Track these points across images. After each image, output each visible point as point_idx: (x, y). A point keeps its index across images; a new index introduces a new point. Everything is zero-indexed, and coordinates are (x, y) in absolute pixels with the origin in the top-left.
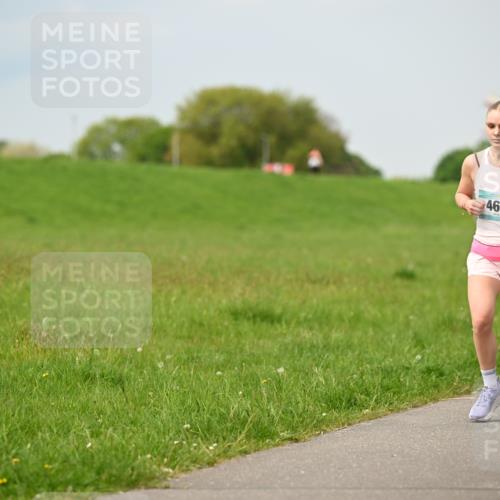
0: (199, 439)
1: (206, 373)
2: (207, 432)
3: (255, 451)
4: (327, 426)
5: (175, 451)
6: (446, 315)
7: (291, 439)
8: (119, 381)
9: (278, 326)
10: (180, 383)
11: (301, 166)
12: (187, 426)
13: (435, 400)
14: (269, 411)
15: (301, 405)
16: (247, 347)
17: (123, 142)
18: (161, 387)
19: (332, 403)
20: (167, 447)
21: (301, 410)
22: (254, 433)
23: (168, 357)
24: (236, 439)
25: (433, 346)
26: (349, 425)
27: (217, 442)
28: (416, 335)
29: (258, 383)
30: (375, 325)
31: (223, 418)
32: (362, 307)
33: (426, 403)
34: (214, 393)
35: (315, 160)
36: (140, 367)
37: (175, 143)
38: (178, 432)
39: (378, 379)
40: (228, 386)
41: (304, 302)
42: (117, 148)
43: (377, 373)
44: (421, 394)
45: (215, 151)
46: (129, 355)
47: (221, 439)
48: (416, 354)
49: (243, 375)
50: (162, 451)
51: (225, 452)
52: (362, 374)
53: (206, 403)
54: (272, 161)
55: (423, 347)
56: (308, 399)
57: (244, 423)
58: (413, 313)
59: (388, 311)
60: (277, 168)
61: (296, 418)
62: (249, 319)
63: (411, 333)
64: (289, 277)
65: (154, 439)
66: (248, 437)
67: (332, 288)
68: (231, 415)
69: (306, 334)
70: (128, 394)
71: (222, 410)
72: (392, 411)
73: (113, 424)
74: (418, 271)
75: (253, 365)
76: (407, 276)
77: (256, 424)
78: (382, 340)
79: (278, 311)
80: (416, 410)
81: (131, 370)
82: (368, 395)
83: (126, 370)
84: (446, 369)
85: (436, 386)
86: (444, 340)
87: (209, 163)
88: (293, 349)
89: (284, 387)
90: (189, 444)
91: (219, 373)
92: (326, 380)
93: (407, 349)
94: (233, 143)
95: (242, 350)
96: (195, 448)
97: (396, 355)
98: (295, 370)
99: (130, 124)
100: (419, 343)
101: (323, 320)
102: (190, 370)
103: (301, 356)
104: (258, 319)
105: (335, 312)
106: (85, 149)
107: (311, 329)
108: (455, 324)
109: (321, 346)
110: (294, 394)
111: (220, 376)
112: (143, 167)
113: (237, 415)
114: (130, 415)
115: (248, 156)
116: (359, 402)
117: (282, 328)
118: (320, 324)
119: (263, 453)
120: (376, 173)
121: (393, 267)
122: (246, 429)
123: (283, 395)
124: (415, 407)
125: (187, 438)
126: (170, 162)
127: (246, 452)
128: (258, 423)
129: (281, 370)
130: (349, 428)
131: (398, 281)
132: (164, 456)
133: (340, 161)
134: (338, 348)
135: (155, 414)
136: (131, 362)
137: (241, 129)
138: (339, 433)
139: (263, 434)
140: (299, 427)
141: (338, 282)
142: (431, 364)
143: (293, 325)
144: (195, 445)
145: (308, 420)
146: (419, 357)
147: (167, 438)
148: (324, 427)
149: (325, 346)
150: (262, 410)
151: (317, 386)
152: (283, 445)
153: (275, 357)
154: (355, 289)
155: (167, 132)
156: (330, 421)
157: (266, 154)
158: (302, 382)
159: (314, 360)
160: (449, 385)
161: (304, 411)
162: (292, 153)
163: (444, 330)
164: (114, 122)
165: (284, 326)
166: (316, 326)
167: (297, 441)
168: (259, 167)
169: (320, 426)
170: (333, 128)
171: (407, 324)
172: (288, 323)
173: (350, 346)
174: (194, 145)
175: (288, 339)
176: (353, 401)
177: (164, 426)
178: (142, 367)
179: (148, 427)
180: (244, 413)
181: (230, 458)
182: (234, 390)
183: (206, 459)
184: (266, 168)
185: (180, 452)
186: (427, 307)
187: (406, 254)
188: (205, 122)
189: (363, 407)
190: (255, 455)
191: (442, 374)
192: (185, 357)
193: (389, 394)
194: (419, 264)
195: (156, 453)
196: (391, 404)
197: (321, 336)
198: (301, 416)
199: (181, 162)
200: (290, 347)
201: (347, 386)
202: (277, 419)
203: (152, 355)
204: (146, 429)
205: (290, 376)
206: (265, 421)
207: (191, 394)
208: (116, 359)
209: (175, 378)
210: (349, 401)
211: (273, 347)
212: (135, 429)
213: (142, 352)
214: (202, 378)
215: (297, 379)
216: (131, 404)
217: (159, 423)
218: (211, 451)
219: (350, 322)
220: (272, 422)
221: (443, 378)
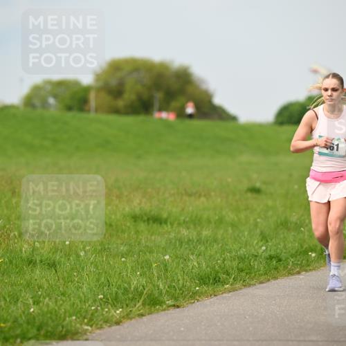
0: (110, 306)
1: (114, 259)
2: (115, 301)
3: (149, 314)
4: (200, 296)
5: (92, 314)
6: (283, 219)
7: (174, 306)
8: (53, 265)
9: (165, 226)
10: (96, 266)
11: (181, 114)
12: (101, 296)
13: (276, 278)
14: (158, 286)
15: (181, 282)
16: (143, 241)
17: (55, 96)
18: (83, 269)
19: (202, 280)
20: (87, 311)
21: (181, 286)
22: (148, 301)
23: (88, 248)
24: (135, 306)
25: (274, 240)
26: (215, 296)
27: (122, 308)
28: (262, 233)
29: (150, 267)
30: (233, 225)
31: (126, 291)
32: (224, 213)
33: (269, 280)
34: (120, 273)
35: (190, 110)
36: (68, 256)
37: (92, 97)
38: (95, 301)
39: (235, 264)
40: (130, 268)
41: (183, 209)
42: (51, 101)
43: (234, 260)
44: (266, 274)
45: (120, 103)
46: (60, 247)
47: (125, 306)
48: (262, 246)
49: (140, 261)
50: (84, 314)
51: (127, 315)
52: (224, 260)
53: (114, 280)
54: (160, 110)
55: (267, 241)
56: (186, 277)
57: (141, 294)
58: (260, 217)
59: (242, 216)
60: (164, 115)
61: (178, 291)
62: (144, 221)
63: (258, 231)
64: (172, 192)
65: (78, 306)
66: (144, 304)
67: (203, 199)
68: (132, 289)
69: (185, 232)
70: (59, 274)
71: (126, 285)
72: (245, 286)
73: (48, 295)
74: (263, 187)
75: (148, 254)
76: (255, 191)
77: (149, 295)
78: (238, 236)
79: (165, 216)
80: (262, 285)
81: (61, 257)
82: (228, 275)
83: (58, 258)
84: (283, 256)
85: (276, 269)
86: (282, 236)
87: (117, 111)
88: (175, 242)
89: (169, 269)
90: (103, 309)
91: (123, 259)
92: (199, 264)
93: (255, 242)
94: (133, 97)
95: (139, 244)
96: (107, 312)
97: (248, 247)
98: (177, 257)
99: (60, 84)
100: (264, 238)
101: (196, 222)
102: (103, 257)
103: (181, 247)
104: (151, 222)
105: (205, 216)
106: (29, 102)
107: (188, 228)
108: (289, 225)
109: (195, 241)
110: (176, 274)
111: (124, 262)
112: (70, 114)
113: (136, 289)
114: (61, 289)
115: (144, 107)
116: (221, 280)
117: (167, 228)
118: (195, 225)
119: (154, 316)
120: (234, 118)
121: (245, 185)
122: (142, 299)
123: (169, 275)
124: (261, 283)
125: (101, 305)
126: (89, 111)
127: (142, 315)
128: (151, 294)
129: (167, 257)
130: (215, 298)
131: (249, 195)
132: (85, 318)
133: (208, 110)
134: (207, 242)
135: (78, 288)
136: (61, 252)
137: (139, 87)
138: (207, 301)
139: (154, 303)
140: (180, 297)
141: (207, 196)
142: (273, 253)
143: (175, 225)
144: (106, 310)
145: (186, 293)
146: (264, 248)
147: (87, 305)
148: (197, 297)
149: (198, 241)
150: (154, 285)
151: (192, 269)
152: (168, 310)
153: (163, 248)
154: (219, 200)
155: (87, 89)
156: (202, 293)
157: (156, 105)
159: (190, 250)
160: (285, 268)
161: (183, 286)
162: (174, 104)
163: (282, 229)
164: (49, 82)
165: (169, 227)
166: (192, 226)
167: (178, 307)
168: (152, 115)
169: (194, 296)
170: (204, 87)
171: (256, 225)
172: (172, 224)
173: (215, 241)
174: (106, 99)
175: (173, 235)
176: (218, 279)
177: (85, 297)
179: (74, 297)
180: (141, 287)
181: (131, 319)
182: (134, 271)
183: (114, 320)
184: (157, 115)
185: (96, 315)
186: (270, 213)
187: (255, 176)
188: (113, 82)
189: (224, 283)
190: (148, 317)
191: (280, 260)
192: (100, 248)
193: (243, 274)
194: (265, 183)
195: (79, 315)
196: (244, 281)
197: (195, 233)
198: (181, 289)
199: (97, 110)
200: (173, 241)
201: (213, 268)
202: (164, 291)
203: (77, 247)
204: (72, 299)
205: (173, 261)
206: (156, 293)
207: (103, 274)
208: (51, 250)
209: (92, 263)
210: (215, 279)
211: (162, 241)
212: (64, 298)
213: (69, 244)
214: (111, 263)
215: (178, 263)
216: (61, 281)
217: (81, 295)
218: (118, 314)
219: (215, 223)
220: (161, 294)
221: (281, 263)
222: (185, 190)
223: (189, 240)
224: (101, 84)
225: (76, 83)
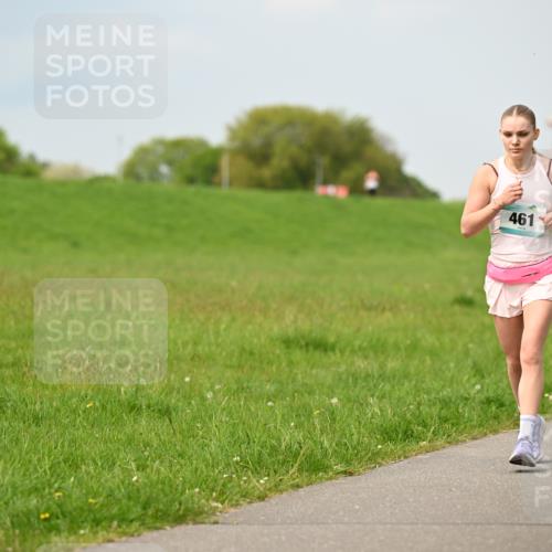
0: (250, 473)
1: (256, 403)
2: (258, 466)
3: (308, 485)
4: (383, 459)
5: (224, 485)
7: (345, 472)
8: (166, 412)
9: (330, 353)
10: (230, 414)
11: (356, 189)
12: (237, 459)
13: (495, 432)
14: (322, 444)
15: (355, 437)
16: (300, 376)
17: (170, 163)
18: (210, 418)
19: (388, 435)
20: (216, 480)
21: (355, 443)
22: (307, 466)
23: (217, 387)
24: (288, 472)
25: (492, 376)
26: (406, 457)
27: (268, 475)
28: (475, 364)
29: (310, 415)
30: (433, 353)
31: (274, 450)
32: (419, 335)
33: (485, 435)
34: (265, 425)
35: (371, 183)
36: (187, 398)
37: (225, 163)
38: (228, 465)
39: (435, 411)
40: (279, 417)
41: (358, 330)
42: (164, 169)
43: (434, 404)
44: (480, 425)
45: (267, 173)
46: (177, 385)
47: (272, 472)
48: (476, 384)
49: (295, 405)
50: (211, 485)
51: (276, 486)
52: (419, 404)
53: (257, 435)
54: (326, 182)
55: (483, 377)
56: (362, 430)
57: (296, 456)
58: (472, 341)
59: (446, 339)
60: (331, 190)
61: (350, 451)
62: (301, 347)
63: (470, 362)
64: (342, 304)
65: (202, 472)
66: (300, 470)
68: (283, 447)
69: (361, 364)
70: (175, 425)
71: (274, 442)
72: (449, 443)
73: (159, 457)
74: (477, 297)
75: (306, 395)
76: (466, 302)
78: (440, 369)
79: (332, 339)
80: (475, 442)
81: (178, 400)
82: (425, 426)
84: (507, 399)
85: (496, 417)
87: (260, 185)
88: (348, 379)
89: (338, 418)
90: (239, 478)
91: (270, 404)
92: (381, 410)
93: (466, 378)
94: (285, 164)
95: (294, 380)
96: (245, 482)
97: (455, 385)
98: (349, 400)
99: (178, 144)
100: (479, 372)
101: (378, 348)
102: (239, 400)
103: (355, 387)
104: (311, 348)
105: (391, 340)
106: (131, 171)
107: (366, 357)
109: (376, 376)
110: (349, 425)
111: (272, 407)
112: (191, 190)
113: (289, 447)
114: (178, 448)
115: (301, 177)
116: (415, 434)
117: (334, 357)
118: (376, 352)
119: (316, 487)
120: (434, 195)
121: (451, 293)
122: (298, 462)
123: (337, 426)
124: (474, 438)
125: (237, 471)
126: (219, 184)
127: (298, 486)
128: (310, 455)
129: (335, 401)
130: (406, 461)
131: (457, 308)
132: (213, 490)
133: (397, 183)
134: (394, 378)
135: (203, 446)
136: (178, 393)
137: (294, 150)
138: (395, 466)
139: (315, 468)
140: (354, 460)
141: (394, 309)
142: (491, 394)
143: (347, 353)
144: (245, 478)
145: (363, 453)
146: (478, 387)
147: (216, 471)
148: (379, 460)
149: (380, 376)
150: (315, 442)
151: (373, 417)
152: (337, 479)
153: (329, 387)
154: (412, 316)
155: (217, 153)
156: (386, 453)
157: (320, 174)
158: (357, 413)
159: (369, 390)
161: (358, 443)
162: (347, 174)
164: (160, 142)
165: (338, 355)
166: (371, 354)
167: (351, 474)
168: (313, 189)
169: (375, 459)
170: (390, 148)
171: (467, 353)
172: (342, 352)
173: (406, 376)
174: (245, 166)
175: (343, 368)
176: (410, 432)
177: (213, 459)
178: (190, 398)
179: (197, 460)
180: (296, 446)
181: (281, 492)
182: (285, 421)
183: (257, 493)
184: (320, 190)
185: (229, 485)
186: (487, 335)
187: (465, 280)
188: (256, 142)
189: (419, 439)
190: (307, 489)
191: (502, 405)
192: (235, 387)
193: (447, 426)
194: (479, 290)
195: (204, 486)
196: (449, 436)
197: (376, 366)
198: (355, 448)
199: (231, 184)
200: (344, 377)
201: (403, 417)
202: (330, 451)
203: (201, 385)
204: (194, 462)
205: (344, 406)
206: (318, 453)
207: (241, 426)
208: (163, 390)
209: (224, 409)
210: (406, 432)
211: (326, 376)
212: (182, 462)
213: (191, 381)
214: (253, 409)
215: (351, 410)
216: (178, 435)
217: (208, 456)
218: (261, 485)
219: (406, 349)
220: (325, 455)
221: (504, 409)
222: (362, 301)
223: (368, 375)
224: (236, 144)
225: (202, 143)
